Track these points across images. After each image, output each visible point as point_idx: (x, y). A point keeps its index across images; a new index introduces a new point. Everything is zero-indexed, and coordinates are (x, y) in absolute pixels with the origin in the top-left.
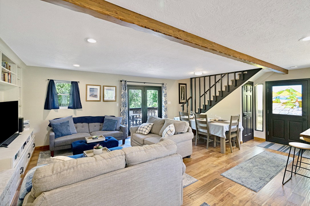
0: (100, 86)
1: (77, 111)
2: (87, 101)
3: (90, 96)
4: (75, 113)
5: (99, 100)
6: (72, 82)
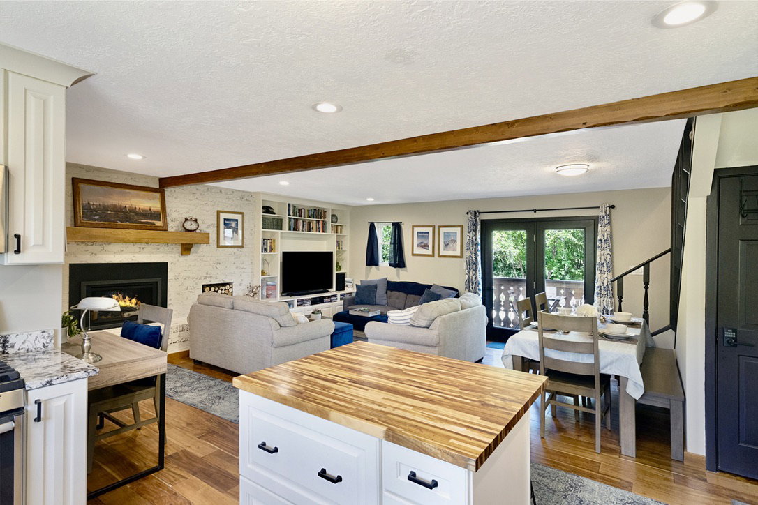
0: (434, 227)
1: (401, 270)
2: (413, 255)
3: (418, 246)
4: (398, 275)
5: (431, 253)
6: (393, 224)
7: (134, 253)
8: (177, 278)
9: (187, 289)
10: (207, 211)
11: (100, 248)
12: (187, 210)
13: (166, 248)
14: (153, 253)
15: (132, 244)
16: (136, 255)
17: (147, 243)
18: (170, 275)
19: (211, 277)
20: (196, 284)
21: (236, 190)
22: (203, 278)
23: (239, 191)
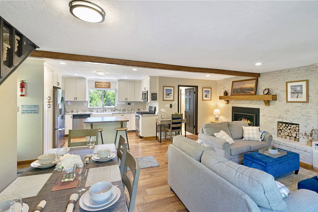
7: (248, 104)
8: (264, 115)
9: (269, 122)
10: (280, 84)
11: (239, 102)
12: (269, 85)
13: (259, 102)
14: (254, 104)
15: (247, 101)
16: (249, 105)
17: (252, 100)
18: (261, 114)
19: (283, 118)
20: (274, 120)
21: (301, 67)
22: (277, 118)
23: (304, 67)
